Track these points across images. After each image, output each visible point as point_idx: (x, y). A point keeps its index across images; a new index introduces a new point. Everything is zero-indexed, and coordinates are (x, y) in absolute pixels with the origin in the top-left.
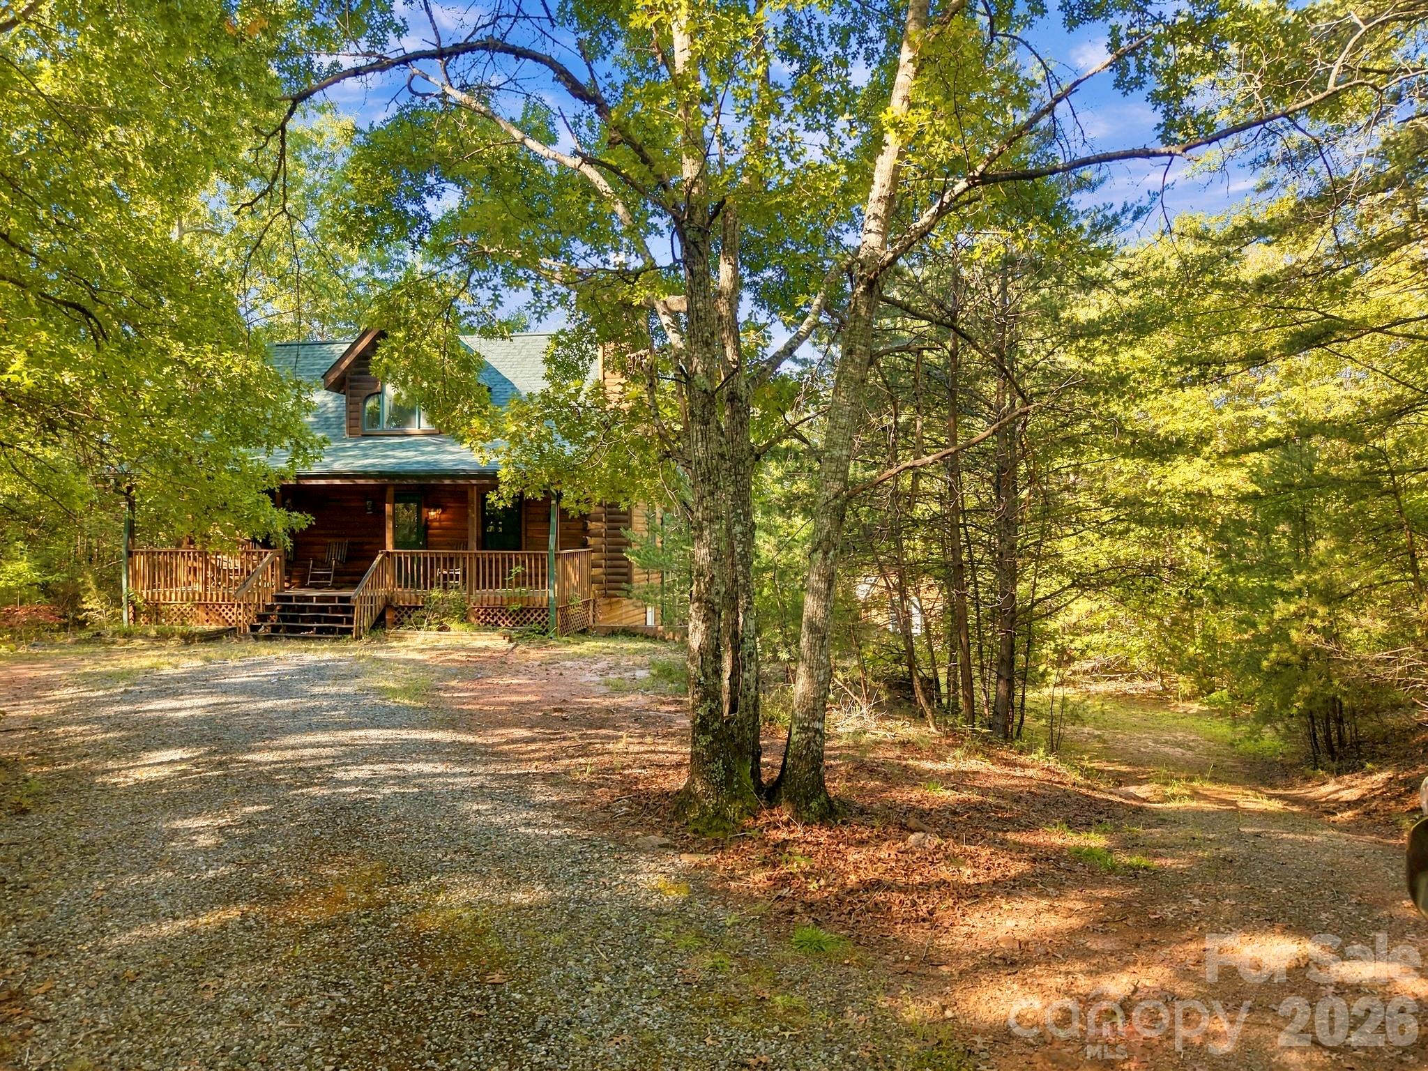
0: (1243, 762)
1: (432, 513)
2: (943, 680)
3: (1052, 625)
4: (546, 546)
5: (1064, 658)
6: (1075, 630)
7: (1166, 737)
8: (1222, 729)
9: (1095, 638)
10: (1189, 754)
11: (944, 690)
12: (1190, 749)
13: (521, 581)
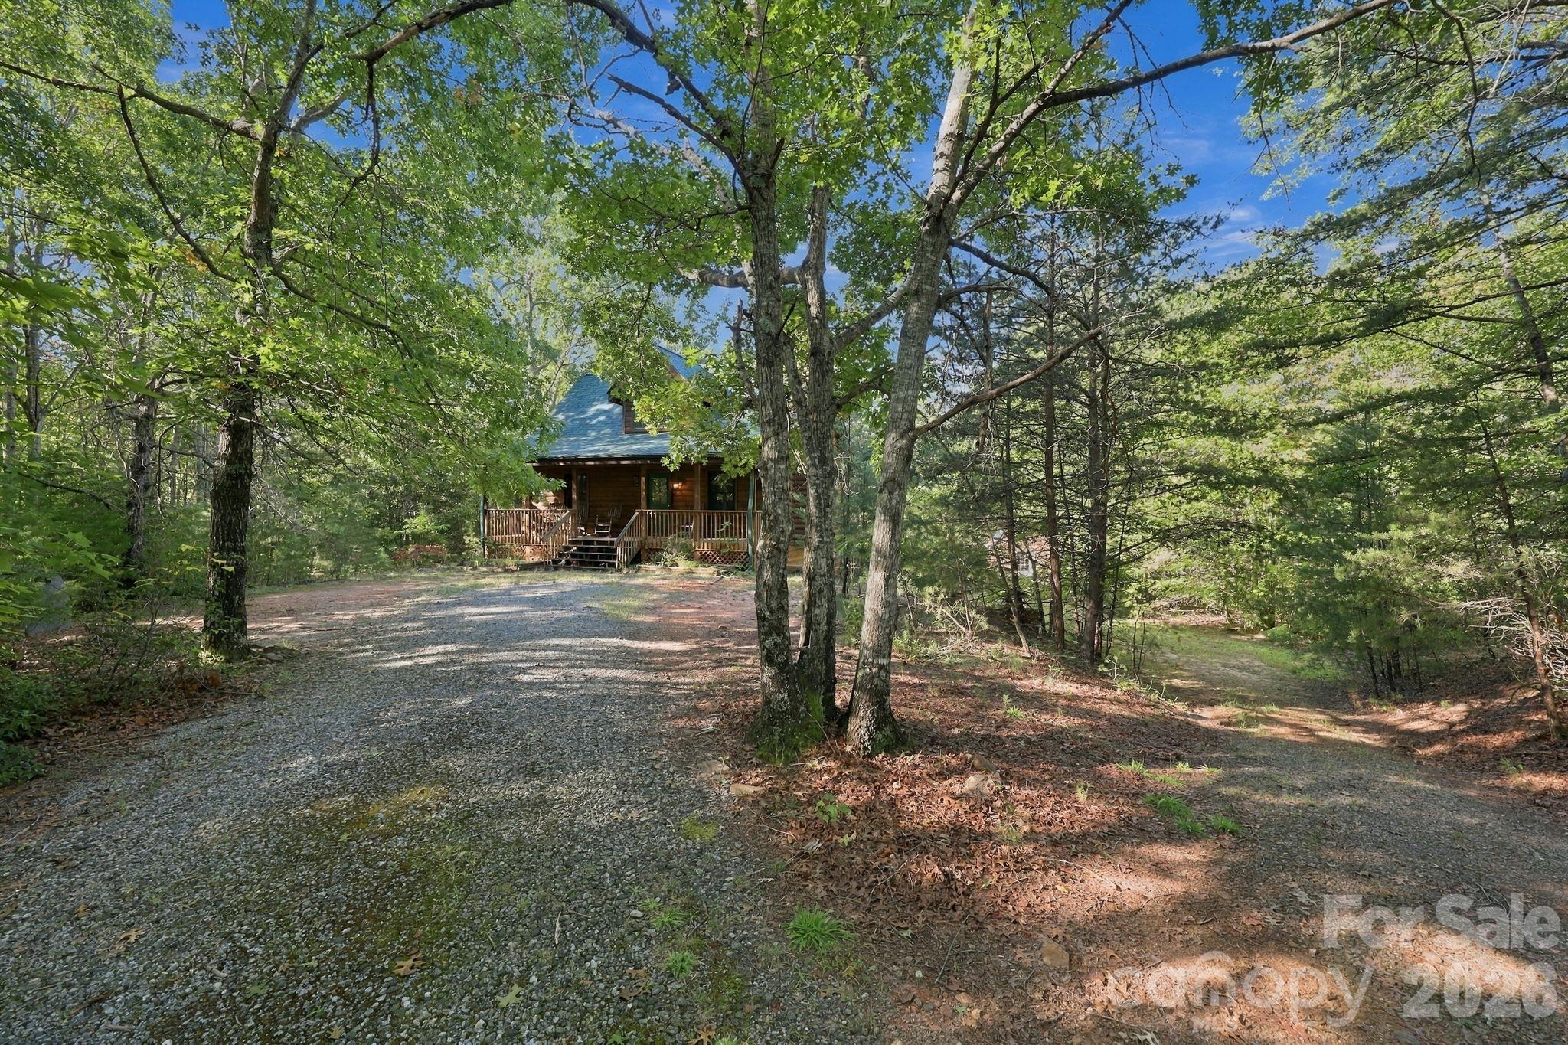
0: (1306, 688)
1: (676, 486)
2: (1046, 611)
3: (1136, 571)
4: (745, 507)
5: (1147, 596)
6: (1156, 575)
7: (1234, 662)
8: (1284, 657)
9: (1173, 582)
10: (1255, 678)
11: (1047, 619)
12: (1255, 673)
13: (729, 532)
